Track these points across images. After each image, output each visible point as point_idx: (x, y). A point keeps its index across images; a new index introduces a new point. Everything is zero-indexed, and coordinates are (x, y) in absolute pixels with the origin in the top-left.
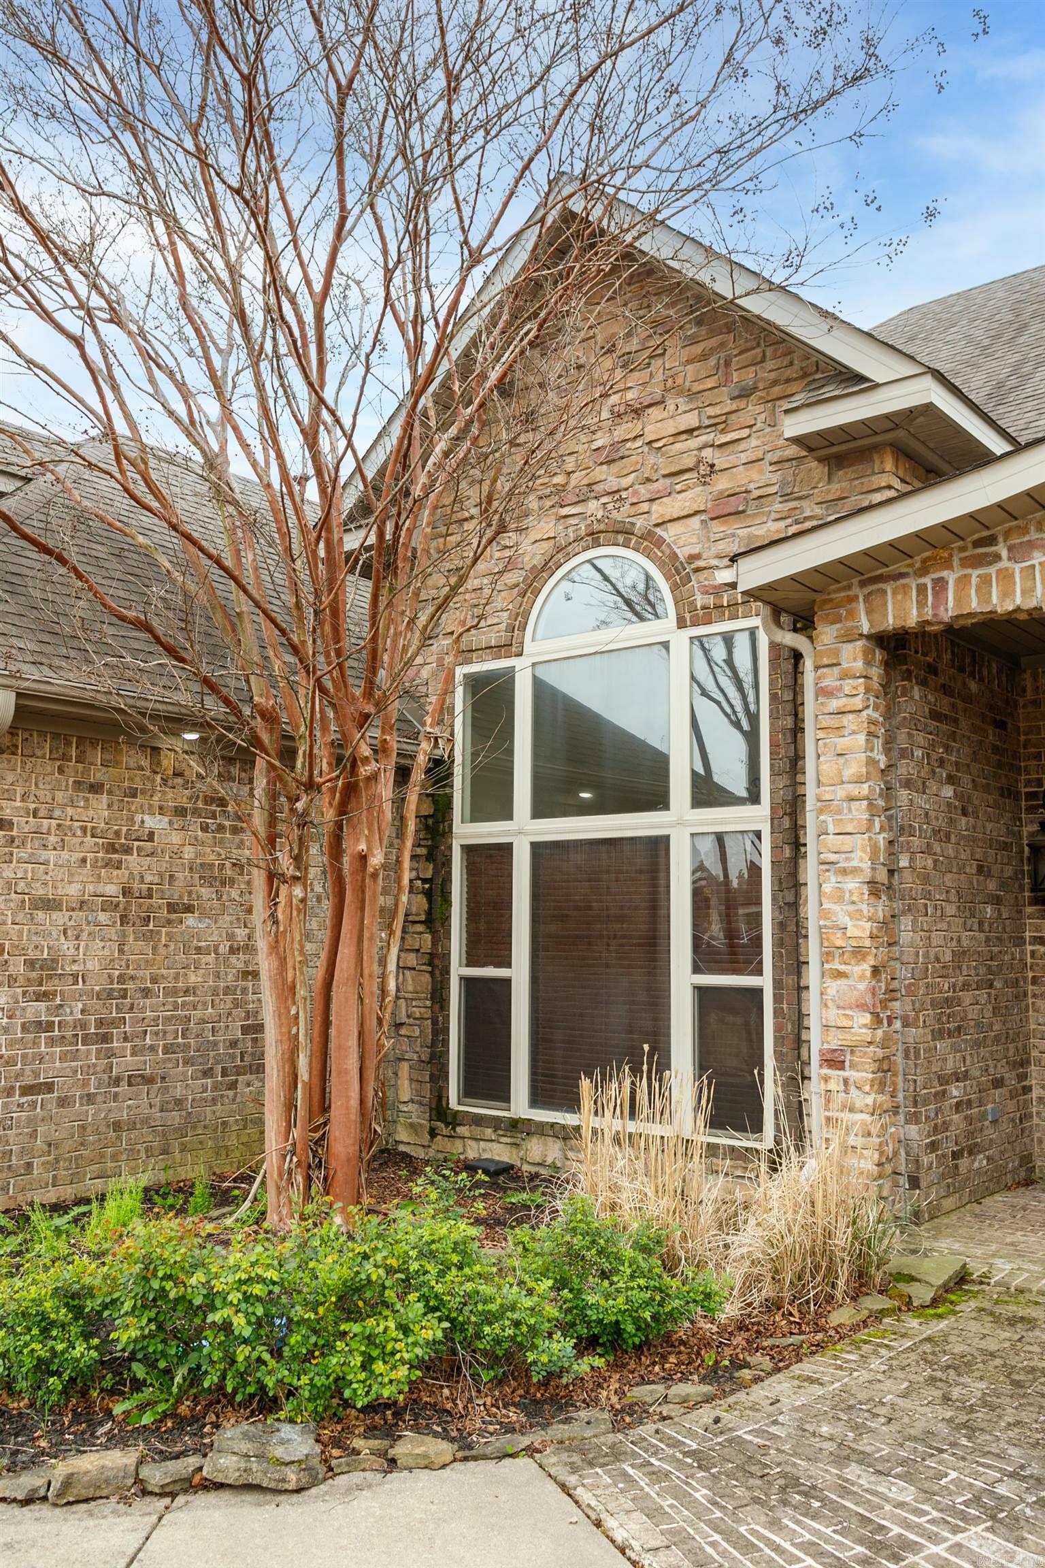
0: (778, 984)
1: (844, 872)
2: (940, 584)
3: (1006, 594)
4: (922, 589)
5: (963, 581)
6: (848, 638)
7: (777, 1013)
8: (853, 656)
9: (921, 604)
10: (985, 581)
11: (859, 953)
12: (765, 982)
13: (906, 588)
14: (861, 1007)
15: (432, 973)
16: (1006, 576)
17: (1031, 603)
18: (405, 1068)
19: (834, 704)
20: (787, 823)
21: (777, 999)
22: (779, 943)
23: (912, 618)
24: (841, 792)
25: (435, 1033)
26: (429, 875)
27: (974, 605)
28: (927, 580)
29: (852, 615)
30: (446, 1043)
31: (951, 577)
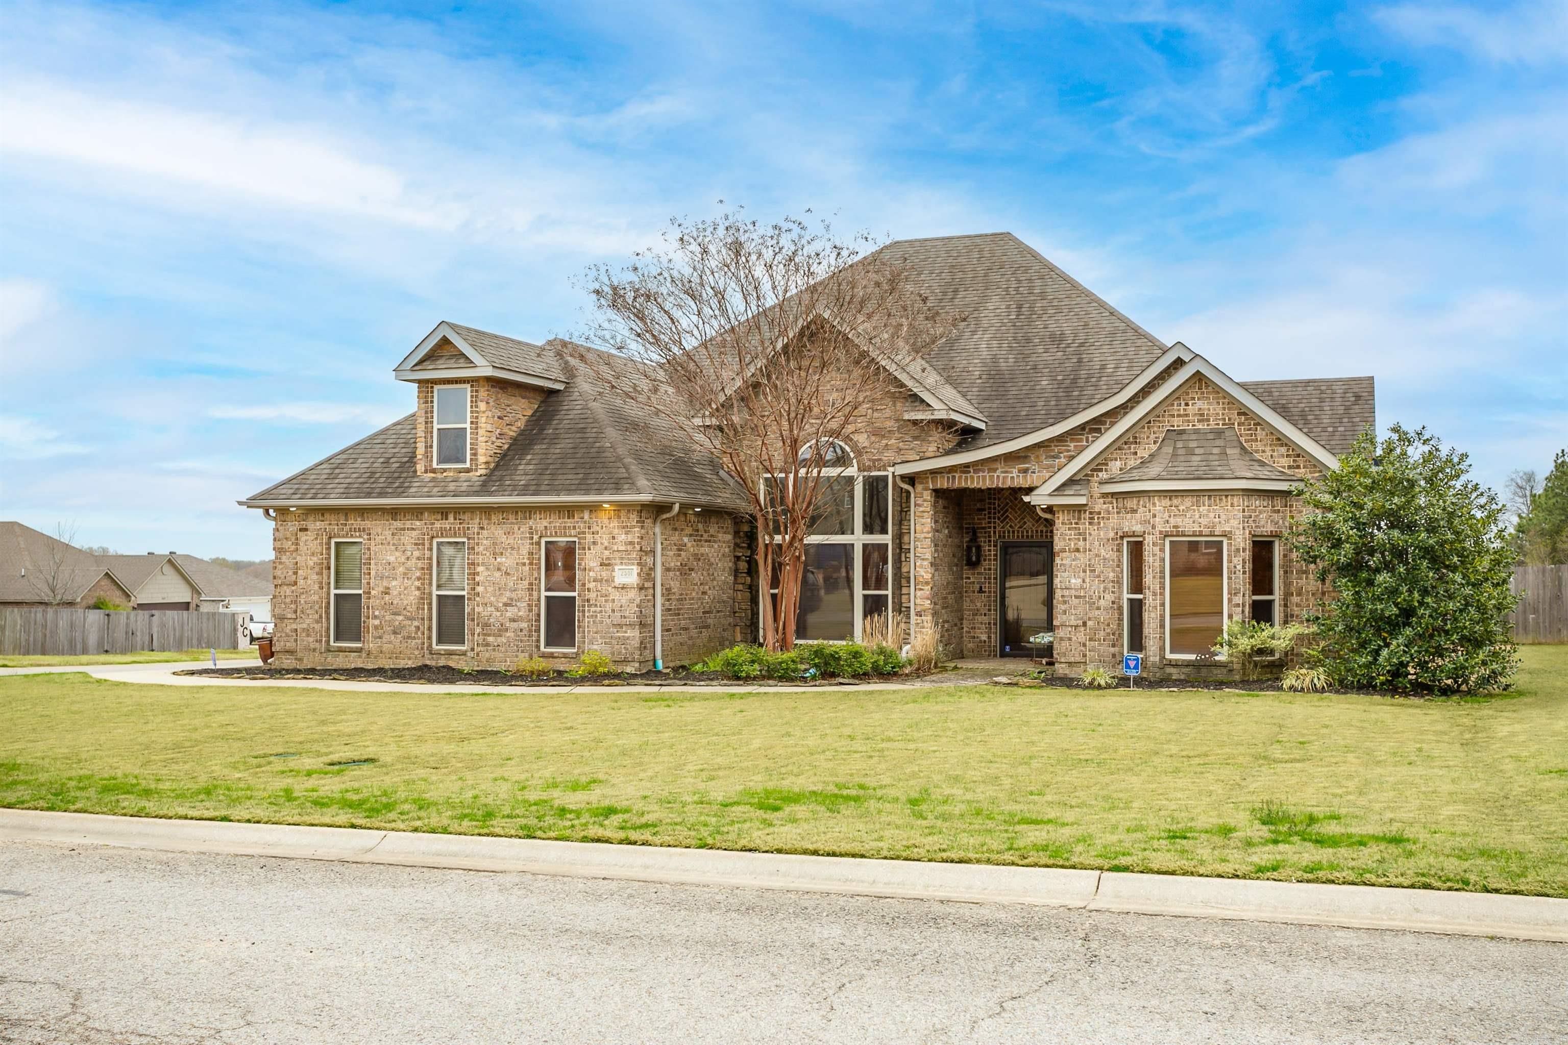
0: (893, 593)
1: (923, 559)
2: (954, 477)
3: (972, 482)
4: (948, 478)
5: (960, 477)
6: (926, 489)
7: (893, 602)
8: (927, 495)
9: (948, 482)
10: (966, 478)
11: (927, 583)
12: (889, 592)
13: (944, 477)
14: (928, 599)
15: (751, 593)
16: (972, 478)
17: (979, 487)
18: (738, 628)
19: (921, 509)
20: (898, 541)
21: (893, 598)
22: (894, 580)
23: (945, 486)
24: (923, 536)
25: (753, 614)
26: (749, 554)
27: (963, 485)
28: (950, 475)
29: (927, 483)
30: (758, 618)
31: (957, 476)
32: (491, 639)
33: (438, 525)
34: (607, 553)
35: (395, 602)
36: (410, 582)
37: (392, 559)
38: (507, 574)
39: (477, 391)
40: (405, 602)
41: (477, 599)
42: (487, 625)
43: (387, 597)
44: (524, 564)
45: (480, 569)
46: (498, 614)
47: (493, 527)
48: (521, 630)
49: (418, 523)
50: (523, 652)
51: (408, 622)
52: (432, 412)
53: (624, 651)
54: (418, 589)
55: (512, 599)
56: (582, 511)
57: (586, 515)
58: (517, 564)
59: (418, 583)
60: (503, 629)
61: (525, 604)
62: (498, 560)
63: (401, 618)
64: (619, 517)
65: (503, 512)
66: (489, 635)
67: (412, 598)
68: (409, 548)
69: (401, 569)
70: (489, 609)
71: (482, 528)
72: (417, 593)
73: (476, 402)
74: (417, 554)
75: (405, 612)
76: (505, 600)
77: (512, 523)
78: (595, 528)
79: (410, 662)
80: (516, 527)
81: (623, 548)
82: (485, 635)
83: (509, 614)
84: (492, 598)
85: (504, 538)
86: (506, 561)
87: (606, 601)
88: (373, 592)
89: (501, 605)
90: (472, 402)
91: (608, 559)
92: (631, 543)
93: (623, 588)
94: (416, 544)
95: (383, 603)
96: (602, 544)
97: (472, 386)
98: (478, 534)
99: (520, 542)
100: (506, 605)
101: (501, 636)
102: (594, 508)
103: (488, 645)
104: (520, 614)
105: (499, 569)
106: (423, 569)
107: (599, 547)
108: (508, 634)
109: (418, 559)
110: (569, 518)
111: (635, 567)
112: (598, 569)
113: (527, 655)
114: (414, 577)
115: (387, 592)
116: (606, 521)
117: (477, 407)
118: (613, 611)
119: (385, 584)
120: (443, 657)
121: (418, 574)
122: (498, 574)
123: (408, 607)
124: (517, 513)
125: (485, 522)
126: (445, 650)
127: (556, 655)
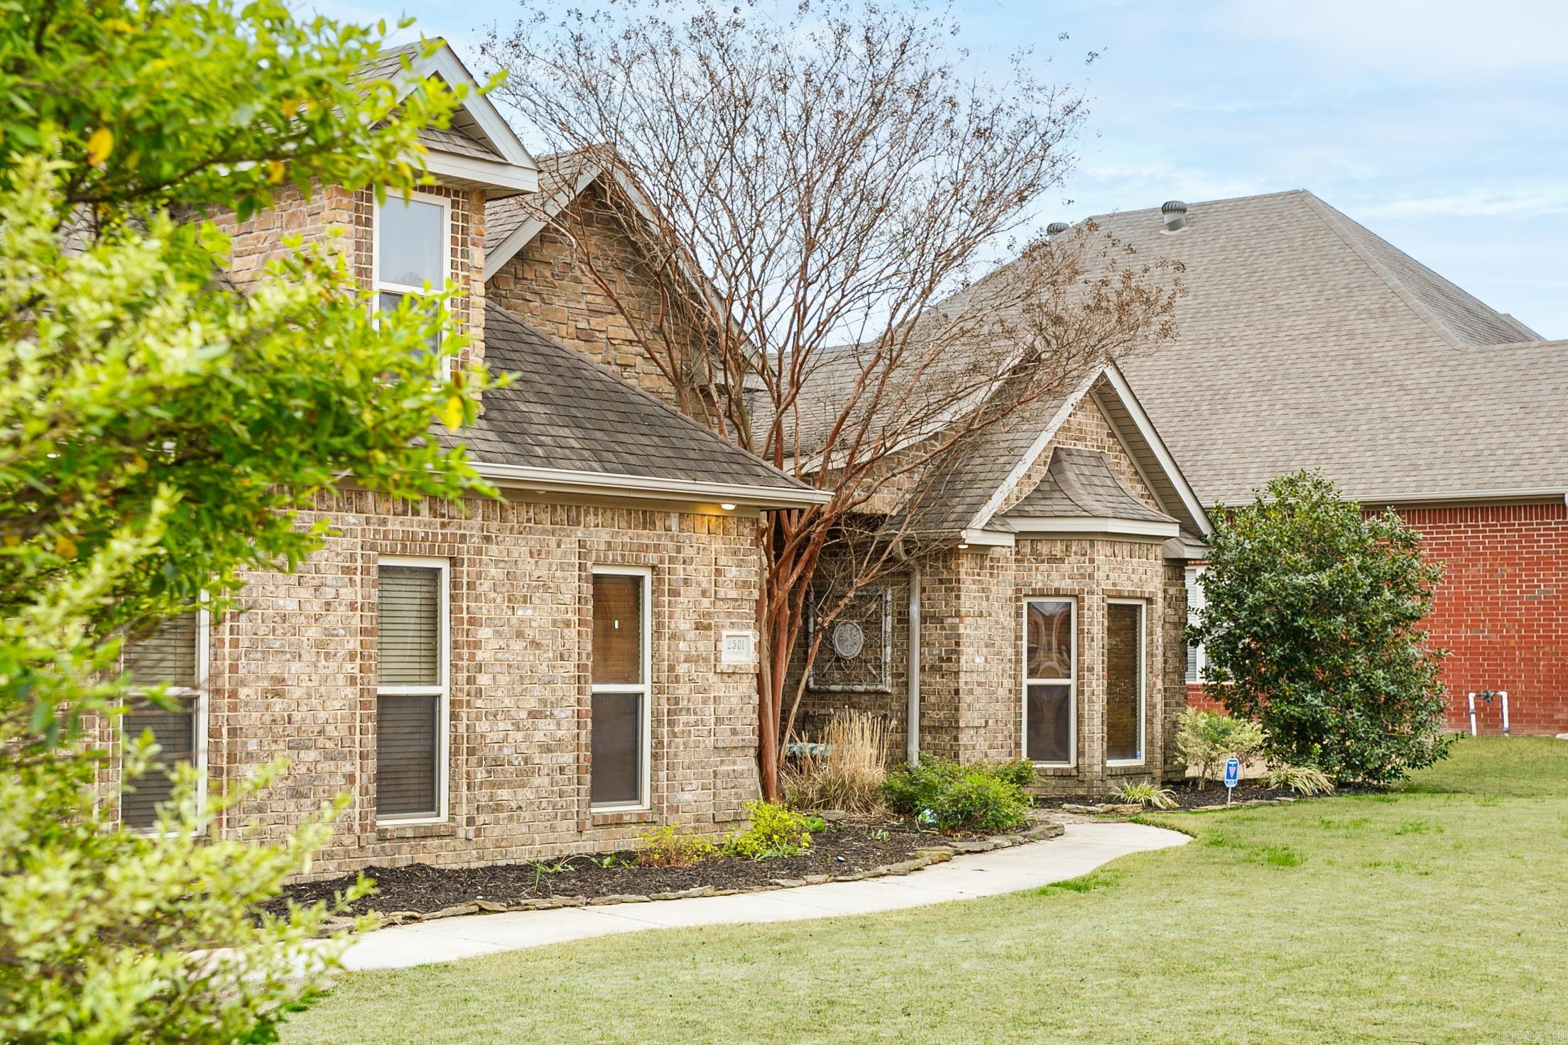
32: (504, 794)
33: (395, 525)
34: (706, 603)
35: (297, 716)
36: (333, 665)
37: (291, 606)
38: (536, 644)
39: (465, 218)
40: (322, 715)
41: (479, 703)
42: (497, 762)
43: (278, 705)
44: (567, 624)
45: (484, 633)
46: (519, 736)
47: (510, 539)
48: (562, 769)
49: (351, 518)
50: (564, 818)
51: (330, 766)
52: (370, 249)
53: (735, 802)
54: (353, 681)
55: (543, 702)
56: (668, 514)
57: (674, 522)
58: (554, 622)
59: (353, 668)
60: (527, 770)
61: (569, 712)
62: (520, 613)
63: (312, 755)
64: (726, 531)
65: (528, 505)
66: (500, 785)
67: (337, 705)
68: (330, 579)
69: (313, 632)
70: (502, 726)
71: (487, 539)
72: (351, 692)
73: (464, 243)
74: (347, 594)
75: (321, 741)
76: (532, 703)
77: (545, 532)
78: (688, 552)
79: (332, 866)
80: (553, 541)
81: (733, 594)
82: (493, 785)
83: (539, 736)
84: (507, 701)
85: (528, 565)
86: (536, 615)
87: (705, 702)
88: (243, 692)
89: (524, 715)
90: (454, 240)
91: (707, 614)
92: (746, 584)
93: (730, 675)
94: (347, 570)
95: (267, 718)
96: (699, 584)
97: (455, 204)
98: (479, 552)
99: (558, 574)
100: (533, 715)
101: (523, 786)
102: (684, 507)
103: (498, 808)
104: (560, 734)
105: (519, 634)
106: (363, 631)
107: (693, 592)
108: (537, 781)
109: (352, 606)
110: (645, 528)
111: (750, 632)
112: (691, 635)
113: (572, 824)
114: (341, 653)
115: (277, 688)
116: (704, 537)
117: (465, 254)
118: (718, 721)
119: (273, 669)
120: (405, 846)
121: (353, 644)
122: (517, 645)
123: (330, 729)
124: (554, 508)
125: (494, 525)
126: (416, 828)
127: (626, 819)
